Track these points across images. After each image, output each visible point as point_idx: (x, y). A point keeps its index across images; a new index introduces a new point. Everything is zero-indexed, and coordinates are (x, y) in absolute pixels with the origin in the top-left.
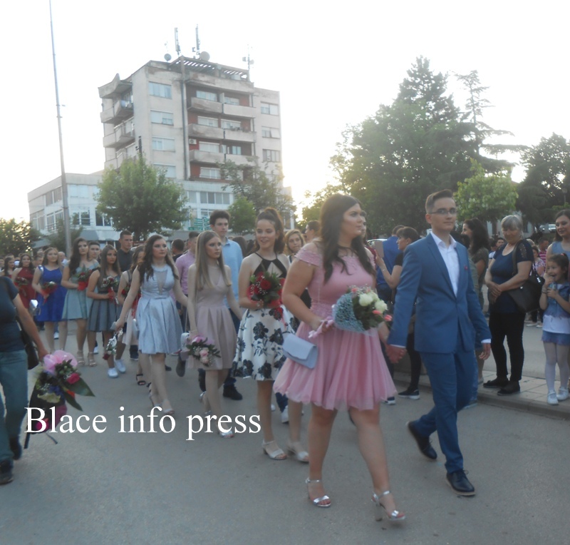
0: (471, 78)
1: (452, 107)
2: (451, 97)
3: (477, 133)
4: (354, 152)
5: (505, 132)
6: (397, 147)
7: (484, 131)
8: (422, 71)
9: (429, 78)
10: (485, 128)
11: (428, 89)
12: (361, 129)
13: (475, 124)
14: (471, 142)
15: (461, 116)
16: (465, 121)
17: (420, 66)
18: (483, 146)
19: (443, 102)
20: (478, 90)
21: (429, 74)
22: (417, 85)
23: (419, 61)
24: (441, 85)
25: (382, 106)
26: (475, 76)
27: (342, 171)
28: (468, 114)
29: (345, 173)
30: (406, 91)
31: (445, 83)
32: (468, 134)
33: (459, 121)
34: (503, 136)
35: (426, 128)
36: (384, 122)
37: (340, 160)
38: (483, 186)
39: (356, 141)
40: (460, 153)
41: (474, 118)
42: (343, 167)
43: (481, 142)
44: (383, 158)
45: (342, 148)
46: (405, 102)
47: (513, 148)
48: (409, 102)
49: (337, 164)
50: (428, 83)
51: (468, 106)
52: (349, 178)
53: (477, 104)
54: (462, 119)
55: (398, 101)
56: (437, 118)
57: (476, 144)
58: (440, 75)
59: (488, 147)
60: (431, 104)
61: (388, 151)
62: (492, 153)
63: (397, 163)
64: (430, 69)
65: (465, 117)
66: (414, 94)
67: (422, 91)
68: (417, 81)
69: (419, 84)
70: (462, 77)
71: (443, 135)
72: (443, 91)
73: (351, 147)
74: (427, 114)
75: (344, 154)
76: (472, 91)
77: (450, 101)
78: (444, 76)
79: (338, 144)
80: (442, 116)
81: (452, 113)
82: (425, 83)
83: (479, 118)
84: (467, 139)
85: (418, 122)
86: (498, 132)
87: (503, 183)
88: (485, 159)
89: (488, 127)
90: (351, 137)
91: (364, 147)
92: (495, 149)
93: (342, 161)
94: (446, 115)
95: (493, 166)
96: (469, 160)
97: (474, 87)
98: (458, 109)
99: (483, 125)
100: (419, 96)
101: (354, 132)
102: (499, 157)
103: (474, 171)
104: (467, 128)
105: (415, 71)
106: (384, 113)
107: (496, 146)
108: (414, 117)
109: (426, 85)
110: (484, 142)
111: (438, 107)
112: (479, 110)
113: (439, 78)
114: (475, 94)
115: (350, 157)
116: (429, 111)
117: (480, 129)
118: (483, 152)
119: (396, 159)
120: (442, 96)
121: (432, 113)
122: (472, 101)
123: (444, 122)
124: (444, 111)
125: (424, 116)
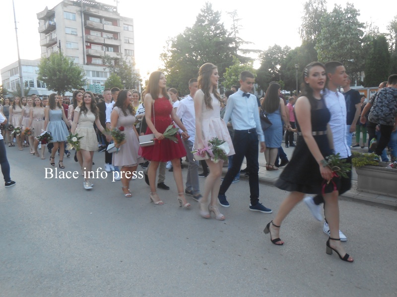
0: (234, 13)
1: (223, 29)
2: (223, 23)
3: (236, 43)
4: (172, 51)
5: (251, 43)
6: (195, 49)
7: (240, 42)
8: (208, 9)
9: (211, 13)
10: (240, 40)
11: (211, 19)
12: (176, 39)
13: (235, 38)
14: (233, 47)
15: (228, 34)
16: (230, 36)
17: (207, 7)
18: (239, 50)
19: (219, 26)
20: (237, 20)
21: (212, 11)
22: (205, 17)
23: (207, 4)
24: (218, 17)
25: (188, 28)
26: (236, 13)
27: (166, 61)
28: (232, 32)
29: (168, 62)
30: (200, 20)
31: (220, 16)
32: (231, 43)
33: (227, 36)
34: (250, 44)
35: (210, 40)
36: (188, 36)
37: (165, 55)
38: (239, 70)
39: (173, 46)
40: (227, 53)
41: (235, 35)
42: (166, 59)
43: (238, 48)
44: (187, 55)
45: (166, 49)
46: (199, 26)
47: (254, 51)
48: (201, 25)
49: (163, 58)
50: (211, 16)
51: (232, 29)
52: (170, 65)
53: (236, 28)
54: (228, 36)
55: (195, 25)
56: (215, 35)
57: (235, 48)
58: (218, 12)
59: (241, 50)
60: (213, 27)
61: (190, 51)
62: (244, 53)
63: (194, 58)
64: (212, 8)
65: (230, 34)
66: (204, 22)
67: (208, 20)
68: (205, 15)
69: (207, 16)
70: (229, 13)
71: (218, 44)
72: (219, 20)
73: (171, 49)
74: (211, 32)
75: (167, 53)
76: (234, 20)
77: (222, 25)
78: (219, 12)
79: (164, 47)
80: (218, 34)
81: (224, 33)
82: (209, 16)
83: (237, 35)
84: (231, 46)
85: (206, 36)
86: (247, 43)
87: (249, 69)
88: (240, 56)
89: (242, 40)
90: (171, 43)
91: (178, 49)
92: (245, 51)
93: (166, 56)
94: (220, 33)
95: (244, 60)
96: (232, 57)
97: (235, 18)
98: (226, 30)
99: (239, 38)
100: (206, 23)
101: (172, 41)
102: (247, 55)
103: (235, 62)
104: (231, 40)
105: (204, 10)
106: (188, 32)
107: (246, 50)
108: (204, 34)
109: (210, 17)
110: (240, 48)
111: (217, 29)
112: (237, 31)
113: (217, 13)
114: (235, 22)
115: (170, 54)
116: (211, 31)
117: (238, 41)
118: (239, 53)
119: (194, 56)
120: (218, 23)
121: (213, 32)
122: (234, 26)
123: (219, 37)
124: (219, 31)
125: (209, 33)
